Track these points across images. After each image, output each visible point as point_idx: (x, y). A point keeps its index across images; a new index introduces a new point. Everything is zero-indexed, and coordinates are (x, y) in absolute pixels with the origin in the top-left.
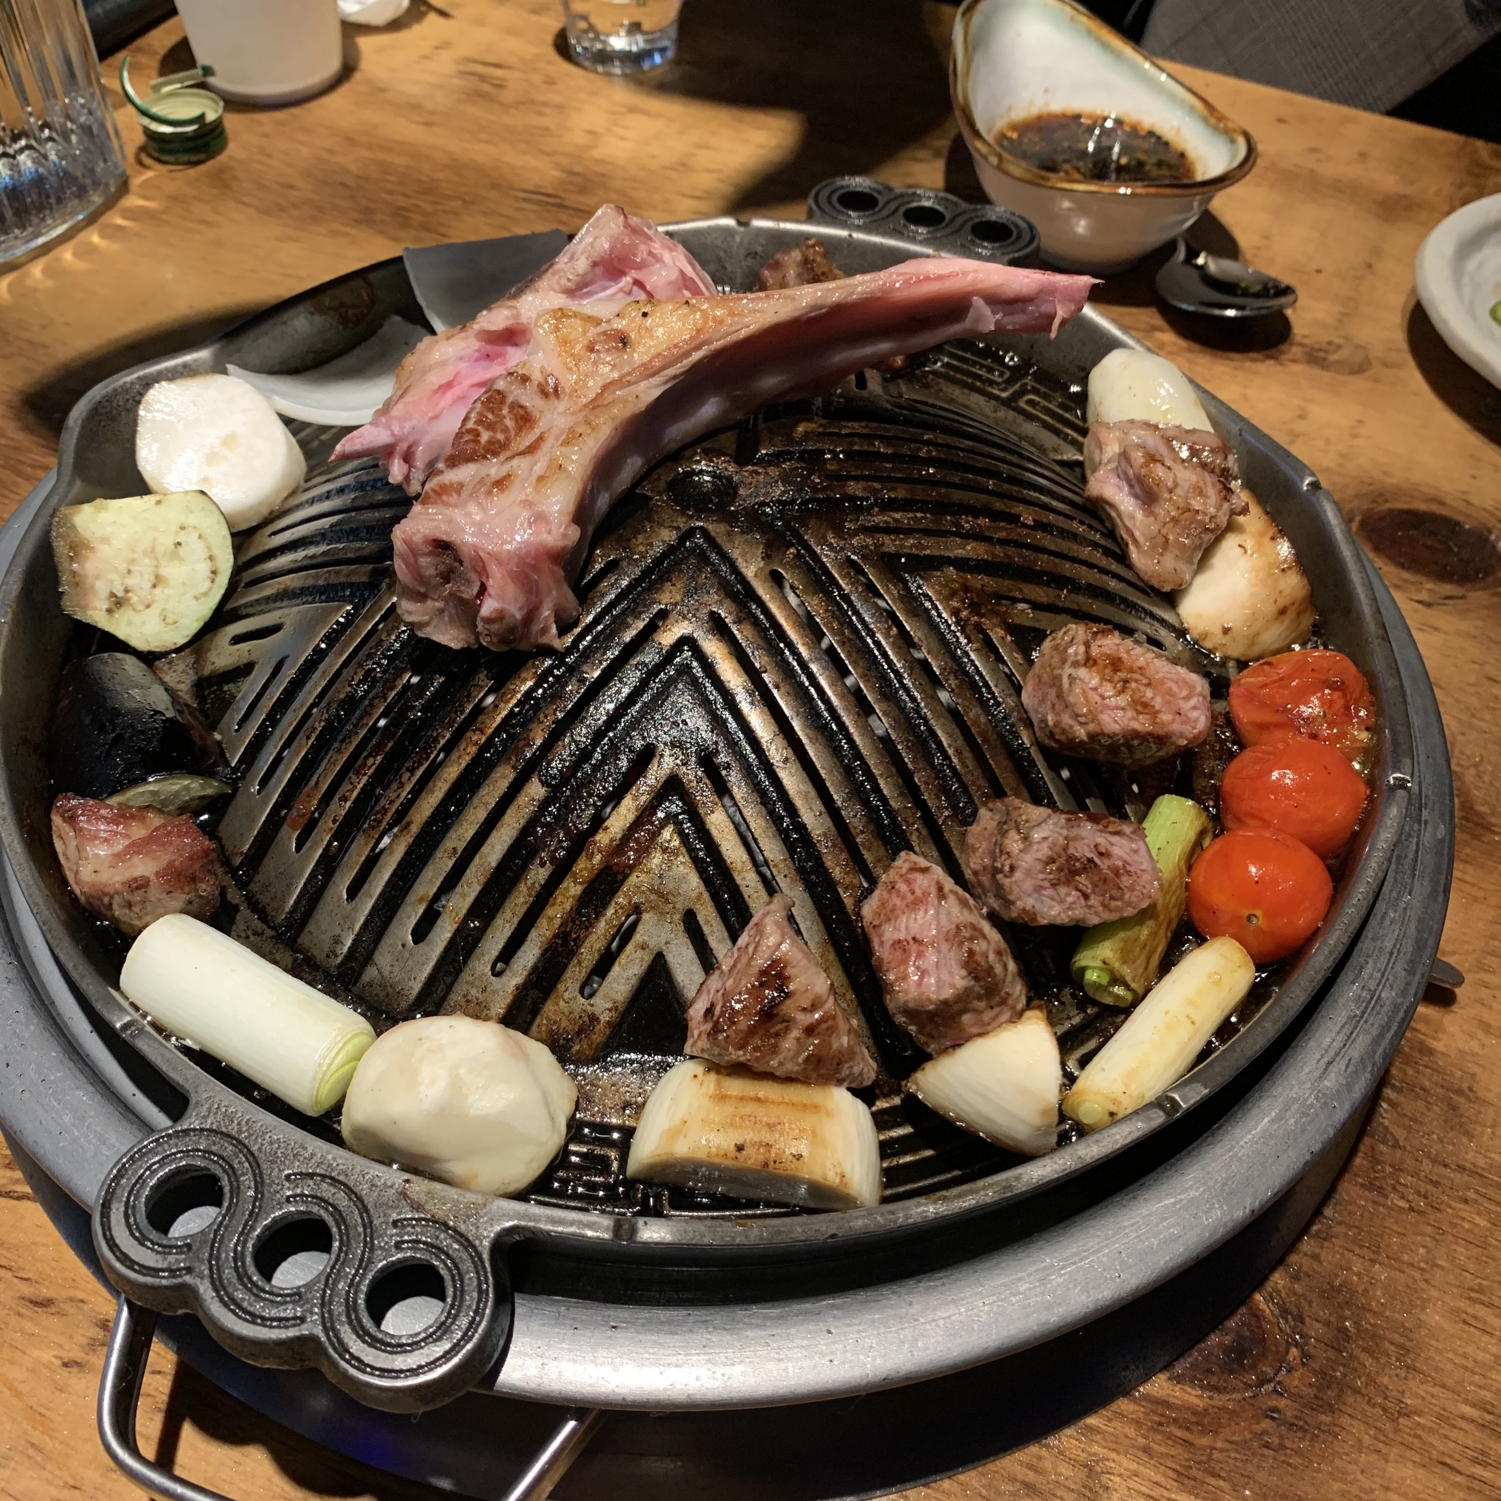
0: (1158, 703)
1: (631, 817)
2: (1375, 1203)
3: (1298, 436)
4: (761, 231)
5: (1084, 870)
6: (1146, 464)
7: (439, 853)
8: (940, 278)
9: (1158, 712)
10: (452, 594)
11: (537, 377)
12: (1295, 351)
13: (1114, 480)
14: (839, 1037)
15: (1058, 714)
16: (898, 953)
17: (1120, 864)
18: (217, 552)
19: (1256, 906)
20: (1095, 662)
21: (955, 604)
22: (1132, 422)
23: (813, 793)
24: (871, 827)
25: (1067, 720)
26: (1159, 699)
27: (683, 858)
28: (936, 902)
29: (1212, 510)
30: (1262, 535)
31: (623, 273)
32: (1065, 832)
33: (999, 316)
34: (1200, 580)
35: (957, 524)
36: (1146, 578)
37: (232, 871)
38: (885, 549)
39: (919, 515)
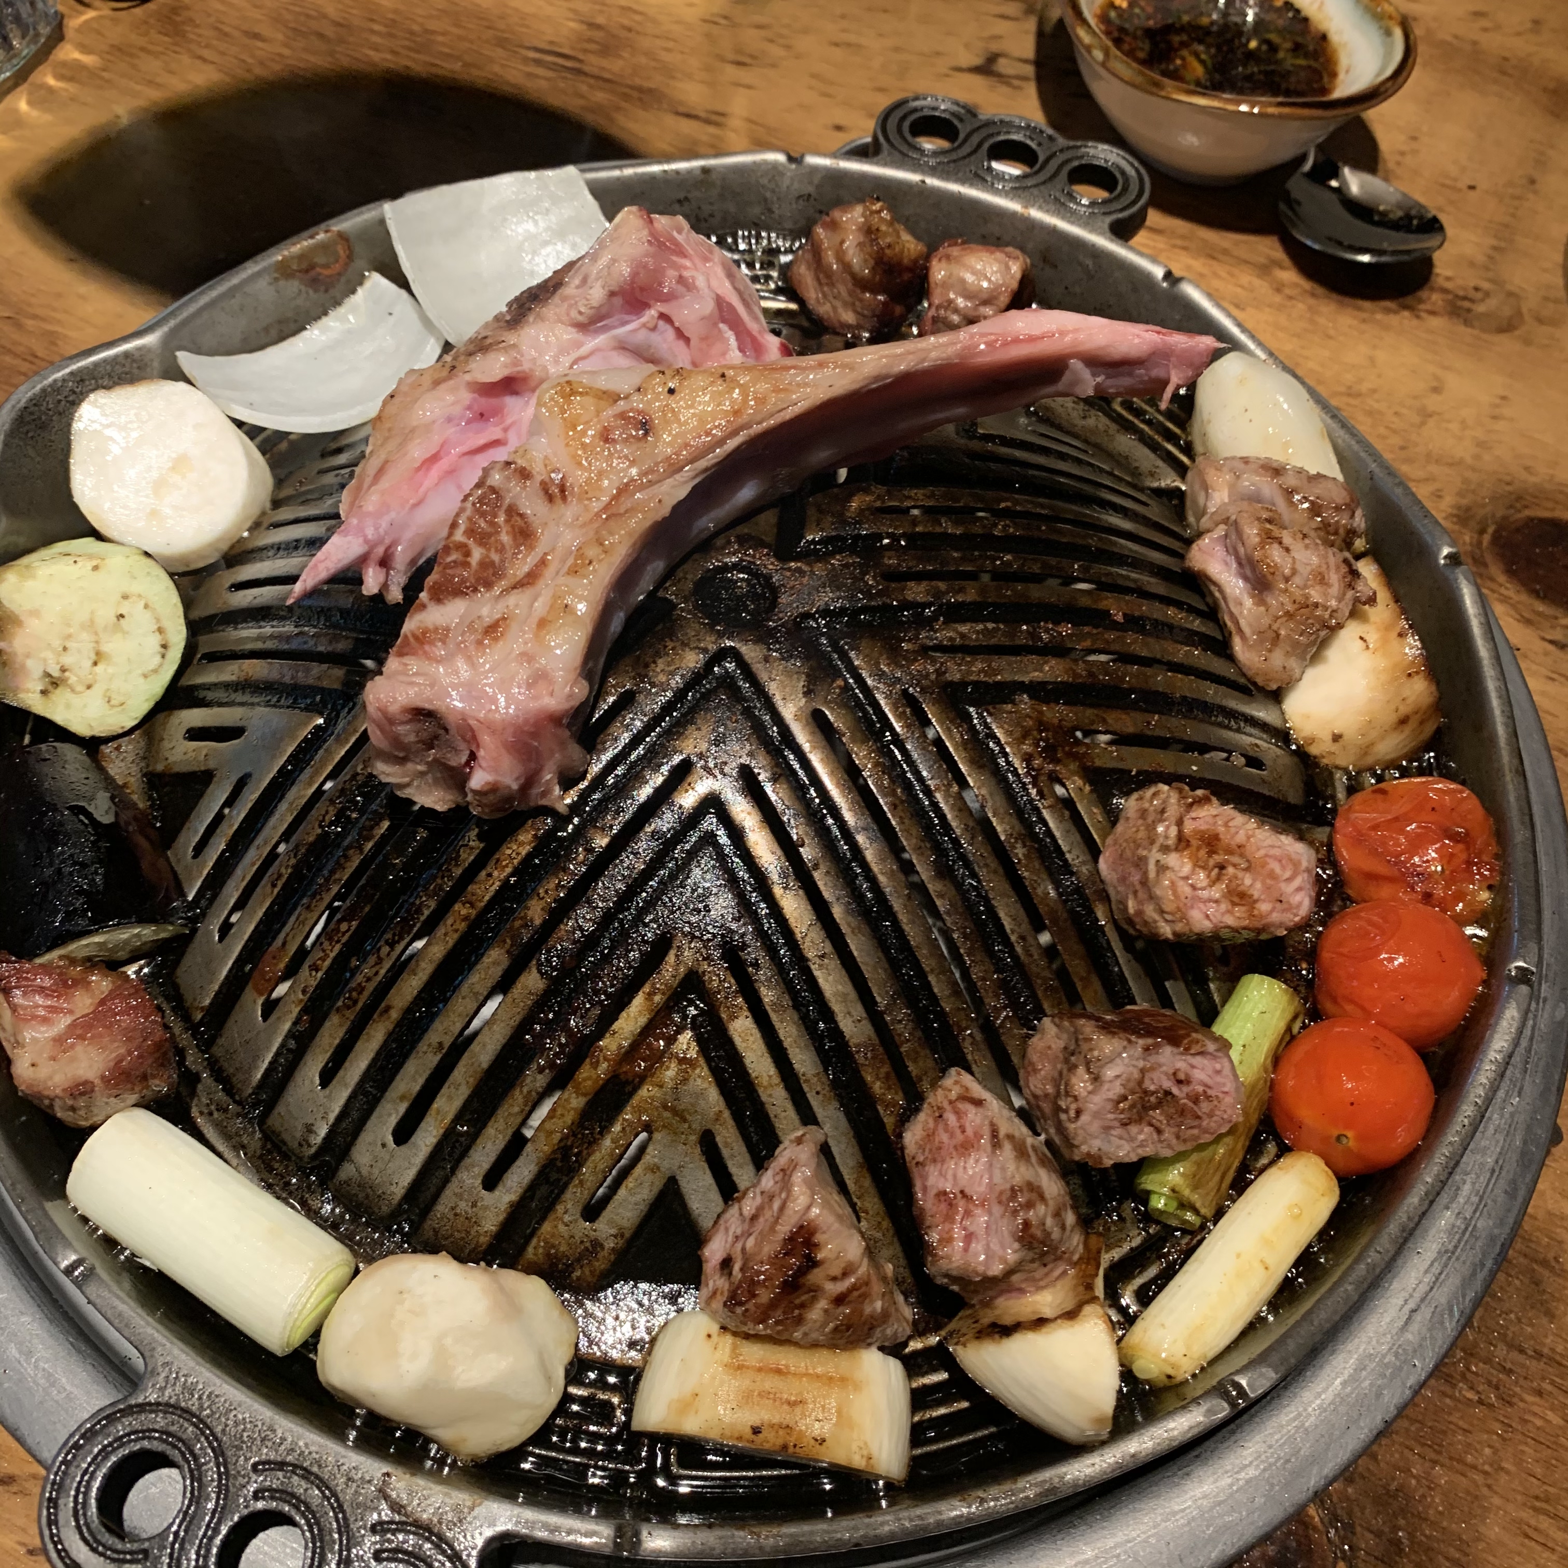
0: (1257, 890)
1: (643, 1021)
2: (1444, 1394)
3: (1430, 416)
4: (815, 169)
5: (1159, 1104)
6: (1262, 545)
7: (422, 1046)
8: (1032, 339)
9: (1256, 901)
10: (436, 760)
11: (538, 470)
12: (1436, 299)
13: (1219, 551)
14: (872, 1302)
15: (1141, 903)
16: (943, 1206)
17: (1200, 1089)
18: (167, 624)
19: (1348, 1126)
20: (1188, 844)
21: (1026, 748)
22: (1246, 460)
23: (853, 994)
24: (919, 1034)
25: (1150, 911)
26: (1258, 885)
27: (703, 1071)
28: (989, 1148)
29: (1333, 603)
30: (1388, 628)
31: (646, 306)
32: (1141, 1064)
33: (1099, 379)
34: (1311, 674)
35: (1033, 635)
36: (1250, 673)
37: (192, 1027)
38: (949, 677)
39: (990, 626)
